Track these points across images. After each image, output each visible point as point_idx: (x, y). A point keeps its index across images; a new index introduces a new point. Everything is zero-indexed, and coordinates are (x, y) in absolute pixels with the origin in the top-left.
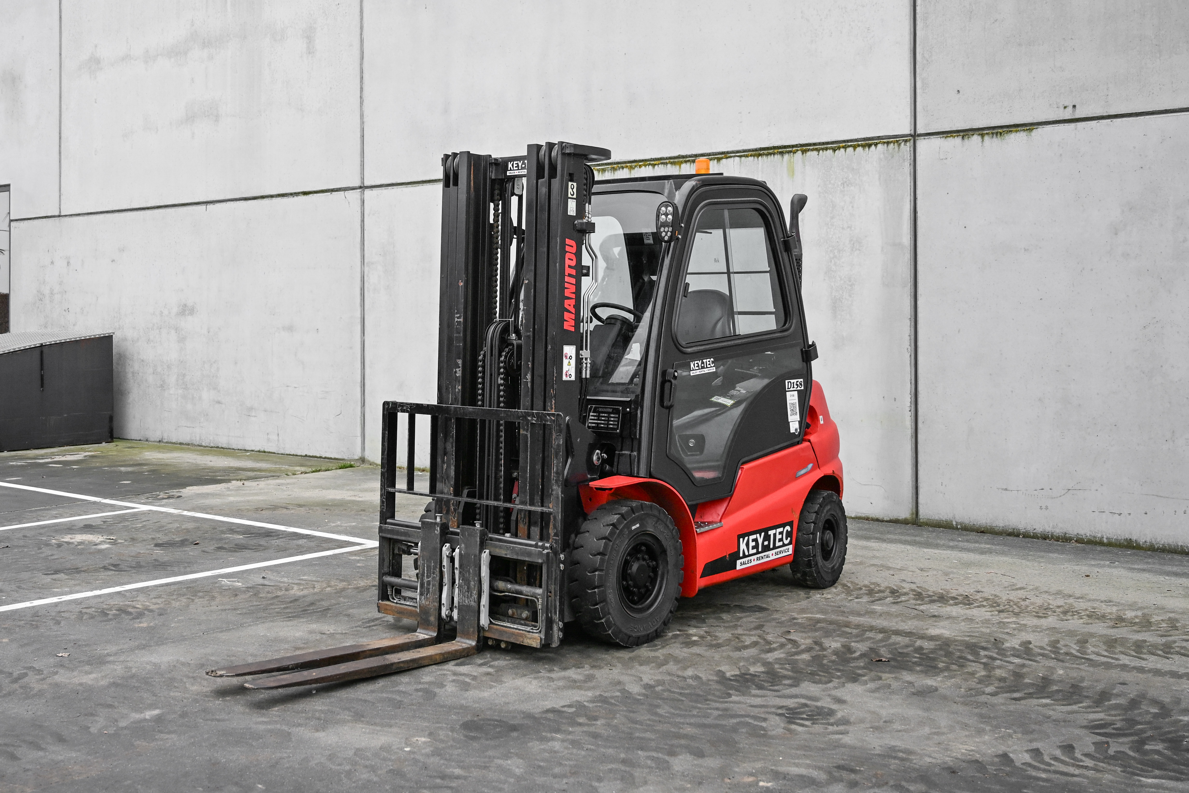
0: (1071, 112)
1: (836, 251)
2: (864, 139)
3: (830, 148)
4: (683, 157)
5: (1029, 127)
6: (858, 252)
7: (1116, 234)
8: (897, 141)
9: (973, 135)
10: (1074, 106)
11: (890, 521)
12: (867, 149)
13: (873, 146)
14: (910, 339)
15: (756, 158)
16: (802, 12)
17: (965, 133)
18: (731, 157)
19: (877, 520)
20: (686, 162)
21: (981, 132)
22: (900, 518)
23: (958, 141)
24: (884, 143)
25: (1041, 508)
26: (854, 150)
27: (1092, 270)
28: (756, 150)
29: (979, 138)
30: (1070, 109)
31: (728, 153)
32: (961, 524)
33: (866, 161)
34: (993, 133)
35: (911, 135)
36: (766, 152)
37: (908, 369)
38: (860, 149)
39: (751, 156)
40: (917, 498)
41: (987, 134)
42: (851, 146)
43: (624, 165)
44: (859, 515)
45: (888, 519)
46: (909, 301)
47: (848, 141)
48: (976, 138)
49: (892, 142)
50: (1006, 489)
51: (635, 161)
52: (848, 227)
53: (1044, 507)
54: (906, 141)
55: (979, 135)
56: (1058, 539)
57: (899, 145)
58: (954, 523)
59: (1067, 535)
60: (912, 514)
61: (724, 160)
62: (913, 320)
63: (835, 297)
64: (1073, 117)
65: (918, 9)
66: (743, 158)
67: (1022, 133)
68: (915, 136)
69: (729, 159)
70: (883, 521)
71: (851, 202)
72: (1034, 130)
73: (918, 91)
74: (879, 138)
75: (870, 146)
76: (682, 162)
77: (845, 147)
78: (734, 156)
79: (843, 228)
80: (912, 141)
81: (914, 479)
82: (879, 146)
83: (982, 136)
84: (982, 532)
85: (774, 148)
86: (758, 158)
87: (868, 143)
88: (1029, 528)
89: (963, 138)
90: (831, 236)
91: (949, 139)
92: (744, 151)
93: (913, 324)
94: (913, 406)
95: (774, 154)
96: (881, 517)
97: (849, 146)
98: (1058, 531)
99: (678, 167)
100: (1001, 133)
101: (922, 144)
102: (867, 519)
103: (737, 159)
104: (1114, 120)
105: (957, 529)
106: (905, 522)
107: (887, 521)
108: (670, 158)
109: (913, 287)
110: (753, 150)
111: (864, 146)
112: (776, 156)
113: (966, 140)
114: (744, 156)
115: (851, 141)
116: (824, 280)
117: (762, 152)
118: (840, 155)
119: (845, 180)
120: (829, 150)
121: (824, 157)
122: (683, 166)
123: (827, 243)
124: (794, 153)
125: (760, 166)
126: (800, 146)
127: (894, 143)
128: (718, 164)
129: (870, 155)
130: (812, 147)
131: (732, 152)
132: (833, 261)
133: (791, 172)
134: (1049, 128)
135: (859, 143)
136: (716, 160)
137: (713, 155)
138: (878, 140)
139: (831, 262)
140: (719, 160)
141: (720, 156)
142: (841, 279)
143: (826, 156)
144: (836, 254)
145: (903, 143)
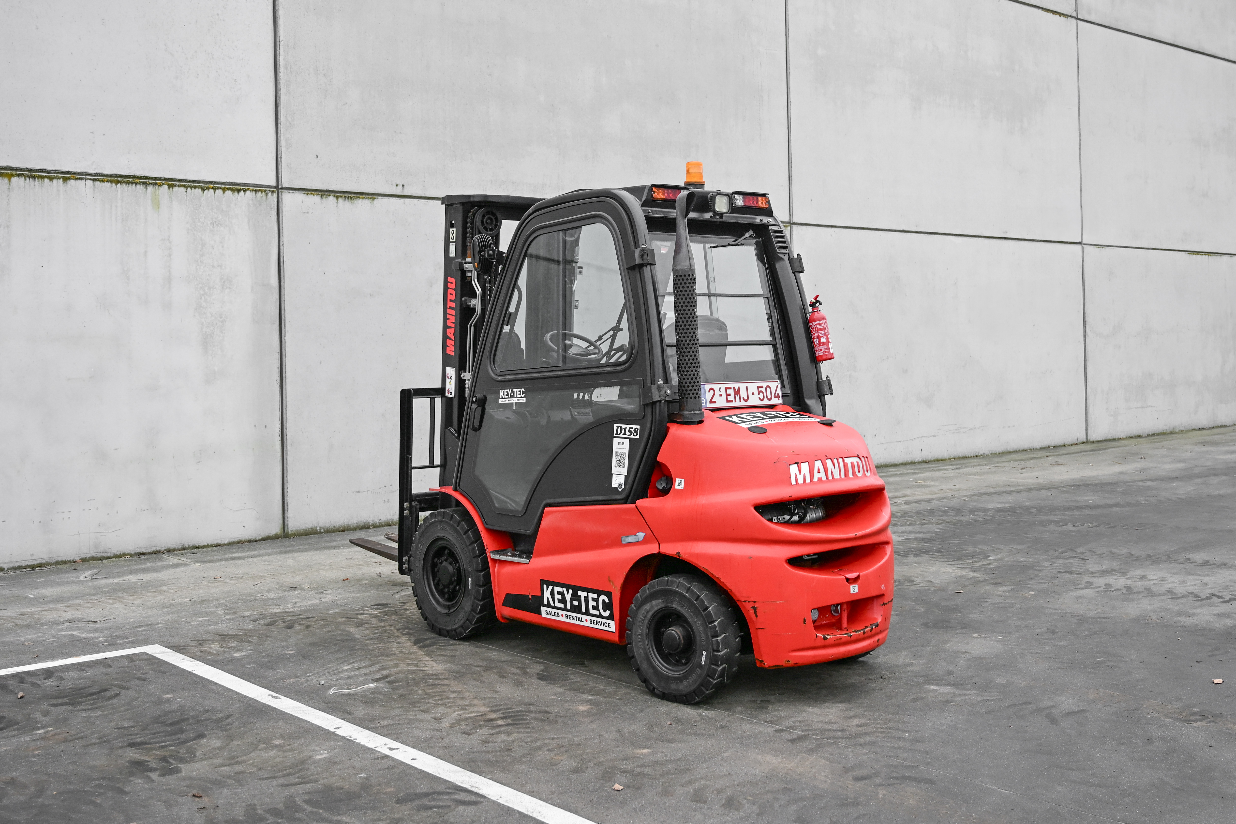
0: (401, 190)
1: (206, 288)
2: (232, 184)
3: (198, 187)
4: (12, 169)
5: (372, 196)
6: (228, 290)
7: (431, 286)
8: (265, 191)
9: (330, 195)
10: (403, 186)
11: (263, 539)
12: (236, 193)
13: (242, 191)
14: (279, 371)
15: (114, 184)
16: (165, 45)
17: (323, 193)
18: (82, 179)
19: (250, 541)
20: (19, 176)
21: (333, 194)
22: (271, 535)
23: (317, 198)
24: (253, 190)
25: (384, 502)
26: (224, 193)
27: (416, 313)
28: (111, 176)
29: (335, 199)
30: (400, 187)
31: (75, 173)
32: (324, 528)
33: (235, 204)
34: (345, 197)
35: (275, 187)
36: (125, 180)
37: (277, 399)
38: (229, 193)
39: (108, 181)
41: (341, 197)
42: (220, 188)
44: (232, 540)
45: (260, 538)
46: (277, 337)
47: (216, 183)
48: (332, 199)
49: (260, 190)
50: (359, 492)
52: (218, 266)
54: (273, 192)
55: (335, 196)
57: (267, 194)
58: (318, 529)
60: (281, 529)
61: (72, 182)
63: (206, 332)
64: (403, 194)
65: (281, 75)
66: (97, 183)
67: (367, 200)
68: (278, 189)
69: (79, 181)
70: (256, 541)
71: (221, 242)
72: (376, 200)
74: (245, 185)
75: (239, 191)
76: (12, 175)
77: (214, 189)
78: (86, 179)
79: (213, 266)
80: (276, 193)
82: (248, 192)
83: (337, 197)
84: (342, 531)
85: (134, 177)
86: (116, 185)
87: (237, 188)
88: (376, 520)
89: (321, 197)
90: (200, 273)
91: (309, 196)
92: (96, 175)
95: (136, 183)
96: (253, 538)
97: (218, 188)
99: (6, 181)
100: (351, 198)
101: (287, 197)
102: (240, 542)
103: (90, 183)
104: (429, 201)
105: (321, 533)
106: (276, 537)
107: (259, 540)
110: (107, 176)
111: (233, 190)
112: (138, 186)
113: (324, 199)
114: (99, 180)
115: (219, 183)
116: (194, 315)
117: (120, 179)
118: (209, 195)
119: (214, 220)
120: (197, 189)
121: (192, 195)
122: (14, 180)
123: (196, 280)
124: (159, 186)
125: (119, 194)
126: (165, 179)
127: (262, 192)
128: (65, 184)
129: (239, 200)
130: (178, 183)
131: (82, 174)
132: (203, 298)
133: (156, 205)
134: (386, 199)
135: (228, 186)
136: (61, 180)
137: (54, 173)
138: (244, 186)
139: (201, 298)
140: (65, 180)
141: (67, 176)
142: (212, 316)
143: (194, 195)
144: (206, 290)
145: (270, 193)
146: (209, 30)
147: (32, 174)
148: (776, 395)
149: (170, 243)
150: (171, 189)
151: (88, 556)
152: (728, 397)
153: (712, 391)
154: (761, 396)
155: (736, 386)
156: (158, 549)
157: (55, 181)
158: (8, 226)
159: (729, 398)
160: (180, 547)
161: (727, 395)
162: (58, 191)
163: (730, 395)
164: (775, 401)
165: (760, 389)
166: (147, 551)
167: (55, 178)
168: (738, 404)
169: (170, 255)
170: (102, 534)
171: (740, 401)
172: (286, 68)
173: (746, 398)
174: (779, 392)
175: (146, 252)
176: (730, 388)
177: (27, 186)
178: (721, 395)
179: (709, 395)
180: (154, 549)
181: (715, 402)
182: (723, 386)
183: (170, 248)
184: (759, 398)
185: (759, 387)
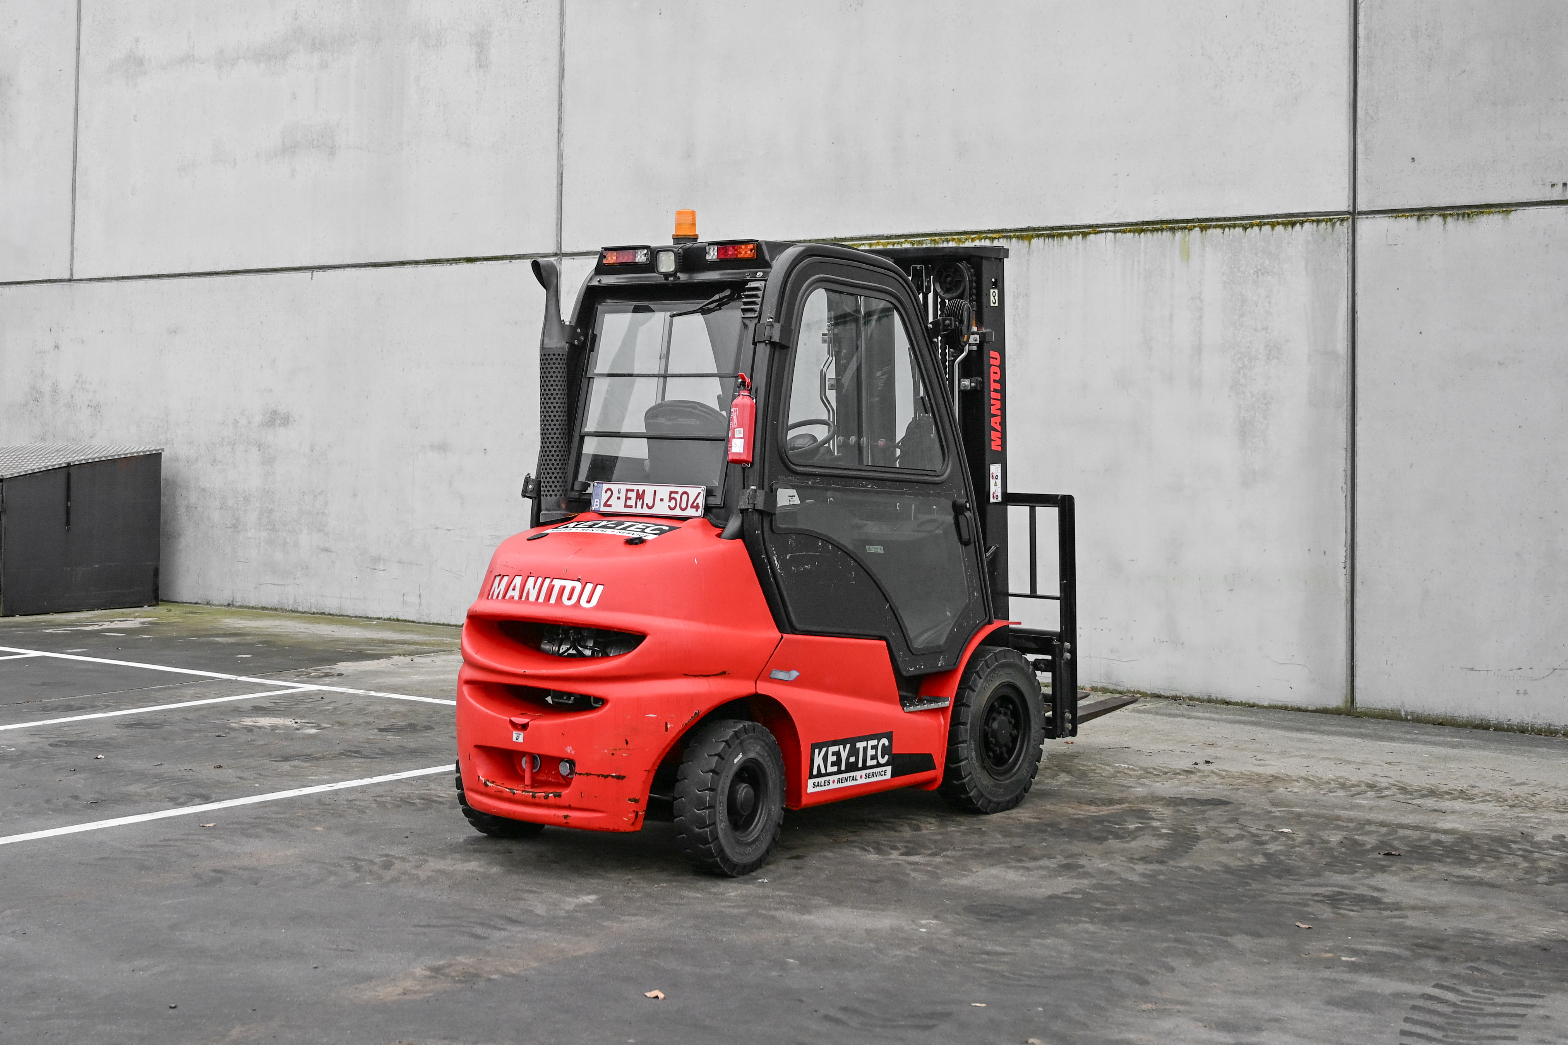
0: (1561, 192)
1: (1246, 360)
2: (1287, 216)
3: (1239, 226)
4: (1034, 229)
5: (1506, 208)
6: (1276, 361)
8: (1331, 220)
9: (1432, 215)
10: (1564, 184)
11: (1317, 711)
12: (1290, 228)
13: (1298, 224)
14: (1346, 476)
15: (1137, 234)
16: (1202, 48)
17: (1421, 213)
18: (1102, 232)
19: (1299, 710)
20: (1038, 236)
21: (1441, 212)
22: (1330, 707)
23: (1412, 222)
24: (1313, 221)
25: (1518, 693)
26: (1273, 229)
28: (1136, 224)
29: (1441, 220)
30: (1559, 187)
31: (1097, 226)
32: (1412, 714)
33: (1289, 243)
34: (1458, 215)
35: (1349, 213)
36: (1150, 227)
37: (1342, 514)
38: (1279, 229)
39: (1130, 231)
40: (1353, 681)
41: (1451, 215)
42: (1268, 223)
43: (949, 237)
44: (1274, 703)
45: (1314, 708)
46: (1345, 426)
47: (1264, 217)
48: (1436, 220)
49: (1323, 220)
50: (1472, 669)
51: (965, 233)
52: (1263, 329)
53: (1522, 692)
54: (1342, 220)
55: (1440, 215)
56: (1539, 732)
57: (1333, 225)
58: (1403, 713)
59: (1552, 727)
60: (1346, 702)
61: (1092, 236)
62: (1349, 450)
63: (1244, 418)
64: (1563, 198)
65: (1360, 51)
66: (1119, 235)
67: (1496, 215)
68: (1354, 214)
69: (1099, 235)
70: (1306, 711)
71: (1267, 297)
72: (1513, 212)
73: (1360, 157)
74: (1305, 214)
75: (1293, 224)
76: (1032, 237)
77: (1260, 225)
78: (1107, 231)
79: (1256, 330)
80: (1350, 220)
81: (1349, 656)
82: (1307, 225)
83: (1445, 217)
84: (1441, 724)
85: (1162, 222)
86: (1139, 234)
87: (1291, 220)
88: (1503, 719)
89: (1419, 218)
90: (1239, 339)
91: (1398, 219)
92: (1120, 225)
93: (1349, 455)
94: (1349, 562)
95: (1162, 230)
96: (1304, 706)
97: (1265, 224)
98: (1540, 722)
99: (1026, 243)
100: (1469, 215)
101: (1364, 225)
102: (1286, 708)
103: (1110, 235)
105: (1407, 720)
106: (1337, 712)
107: (1312, 711)
108: (1016, 230)
109: (1349, 408)
110: (1132, 224)
111: (1285, 225)
112: (1165, 233)
113: (1423, 222)
114: (1120, 231)
115: (1268, 217)
116: (1230, 396)
117: (1145, 227)
118: (1253, 235)
119: (1259, 267)
120: (1237, 229)
121: (1231, 237)
122: (1034, 241)
123: (1234, 348)
124: (1189, 230)
125: (1142, 245)
126: (1200, 220)
127: (1326, 222)
128: (1084, 240)
129: (1293, 237)
130: (1214, 223)
131: (1104, 226)
132: (1242, 372)
133: (1186, 255)
134: (1532, 210)
135: (1279, 220)
136: (1081, 236)
137: (1077, 228)
138: (1304, 217)
139: (1239, 372)
140: (1085, 235)
141: (1087, 230)
142: (1253, 396)
143: (1233, 236)
144: (1246, 362)
145: (1339, 222)
146: (1258, 13)
147: (1053, 233)
148: (695, 504)
149: (1202, 302)
150: (1204, 232)
151: (1099, 685)
152: (628, 501)
153: (609, 493)
154: (672, 504)
155: (641, 488)
156: (1178, 695)
157: (1074, 238)
158: (1026, 295)
159: (629, 503)
160: (1206, 698)
161: (627, 498)
162: (1077, 249)
163: (630, 498)
164: (691, 512)
165: (673, 495)
166: (1165, 694)
167: (1074, 234)
168: (639, 510)
169: (1201, 317)
170: (1115, 662)
171: (642, 507)
172: (1368, 39)
173: (650, 505)
174: (701, 501)
175: (1171, 315)
176: (633, 490)
177: (1046, 247)
178: (619, 498)
179: (605, 497)
180: (1173, 693)
181: (610, 506)
182: (624, 487)
183: (1201, 309)
184: (669, 506)
185: (671, 493)
